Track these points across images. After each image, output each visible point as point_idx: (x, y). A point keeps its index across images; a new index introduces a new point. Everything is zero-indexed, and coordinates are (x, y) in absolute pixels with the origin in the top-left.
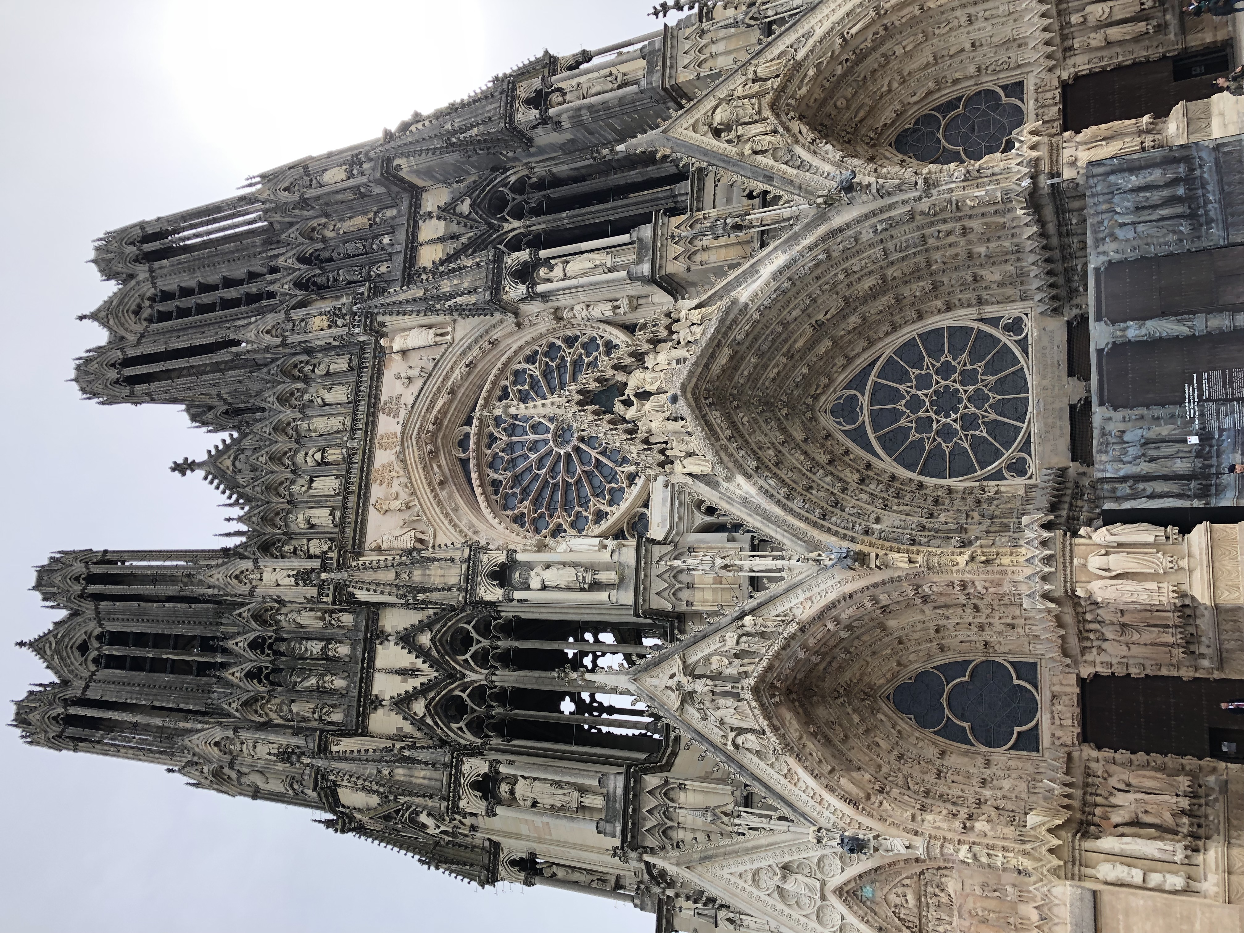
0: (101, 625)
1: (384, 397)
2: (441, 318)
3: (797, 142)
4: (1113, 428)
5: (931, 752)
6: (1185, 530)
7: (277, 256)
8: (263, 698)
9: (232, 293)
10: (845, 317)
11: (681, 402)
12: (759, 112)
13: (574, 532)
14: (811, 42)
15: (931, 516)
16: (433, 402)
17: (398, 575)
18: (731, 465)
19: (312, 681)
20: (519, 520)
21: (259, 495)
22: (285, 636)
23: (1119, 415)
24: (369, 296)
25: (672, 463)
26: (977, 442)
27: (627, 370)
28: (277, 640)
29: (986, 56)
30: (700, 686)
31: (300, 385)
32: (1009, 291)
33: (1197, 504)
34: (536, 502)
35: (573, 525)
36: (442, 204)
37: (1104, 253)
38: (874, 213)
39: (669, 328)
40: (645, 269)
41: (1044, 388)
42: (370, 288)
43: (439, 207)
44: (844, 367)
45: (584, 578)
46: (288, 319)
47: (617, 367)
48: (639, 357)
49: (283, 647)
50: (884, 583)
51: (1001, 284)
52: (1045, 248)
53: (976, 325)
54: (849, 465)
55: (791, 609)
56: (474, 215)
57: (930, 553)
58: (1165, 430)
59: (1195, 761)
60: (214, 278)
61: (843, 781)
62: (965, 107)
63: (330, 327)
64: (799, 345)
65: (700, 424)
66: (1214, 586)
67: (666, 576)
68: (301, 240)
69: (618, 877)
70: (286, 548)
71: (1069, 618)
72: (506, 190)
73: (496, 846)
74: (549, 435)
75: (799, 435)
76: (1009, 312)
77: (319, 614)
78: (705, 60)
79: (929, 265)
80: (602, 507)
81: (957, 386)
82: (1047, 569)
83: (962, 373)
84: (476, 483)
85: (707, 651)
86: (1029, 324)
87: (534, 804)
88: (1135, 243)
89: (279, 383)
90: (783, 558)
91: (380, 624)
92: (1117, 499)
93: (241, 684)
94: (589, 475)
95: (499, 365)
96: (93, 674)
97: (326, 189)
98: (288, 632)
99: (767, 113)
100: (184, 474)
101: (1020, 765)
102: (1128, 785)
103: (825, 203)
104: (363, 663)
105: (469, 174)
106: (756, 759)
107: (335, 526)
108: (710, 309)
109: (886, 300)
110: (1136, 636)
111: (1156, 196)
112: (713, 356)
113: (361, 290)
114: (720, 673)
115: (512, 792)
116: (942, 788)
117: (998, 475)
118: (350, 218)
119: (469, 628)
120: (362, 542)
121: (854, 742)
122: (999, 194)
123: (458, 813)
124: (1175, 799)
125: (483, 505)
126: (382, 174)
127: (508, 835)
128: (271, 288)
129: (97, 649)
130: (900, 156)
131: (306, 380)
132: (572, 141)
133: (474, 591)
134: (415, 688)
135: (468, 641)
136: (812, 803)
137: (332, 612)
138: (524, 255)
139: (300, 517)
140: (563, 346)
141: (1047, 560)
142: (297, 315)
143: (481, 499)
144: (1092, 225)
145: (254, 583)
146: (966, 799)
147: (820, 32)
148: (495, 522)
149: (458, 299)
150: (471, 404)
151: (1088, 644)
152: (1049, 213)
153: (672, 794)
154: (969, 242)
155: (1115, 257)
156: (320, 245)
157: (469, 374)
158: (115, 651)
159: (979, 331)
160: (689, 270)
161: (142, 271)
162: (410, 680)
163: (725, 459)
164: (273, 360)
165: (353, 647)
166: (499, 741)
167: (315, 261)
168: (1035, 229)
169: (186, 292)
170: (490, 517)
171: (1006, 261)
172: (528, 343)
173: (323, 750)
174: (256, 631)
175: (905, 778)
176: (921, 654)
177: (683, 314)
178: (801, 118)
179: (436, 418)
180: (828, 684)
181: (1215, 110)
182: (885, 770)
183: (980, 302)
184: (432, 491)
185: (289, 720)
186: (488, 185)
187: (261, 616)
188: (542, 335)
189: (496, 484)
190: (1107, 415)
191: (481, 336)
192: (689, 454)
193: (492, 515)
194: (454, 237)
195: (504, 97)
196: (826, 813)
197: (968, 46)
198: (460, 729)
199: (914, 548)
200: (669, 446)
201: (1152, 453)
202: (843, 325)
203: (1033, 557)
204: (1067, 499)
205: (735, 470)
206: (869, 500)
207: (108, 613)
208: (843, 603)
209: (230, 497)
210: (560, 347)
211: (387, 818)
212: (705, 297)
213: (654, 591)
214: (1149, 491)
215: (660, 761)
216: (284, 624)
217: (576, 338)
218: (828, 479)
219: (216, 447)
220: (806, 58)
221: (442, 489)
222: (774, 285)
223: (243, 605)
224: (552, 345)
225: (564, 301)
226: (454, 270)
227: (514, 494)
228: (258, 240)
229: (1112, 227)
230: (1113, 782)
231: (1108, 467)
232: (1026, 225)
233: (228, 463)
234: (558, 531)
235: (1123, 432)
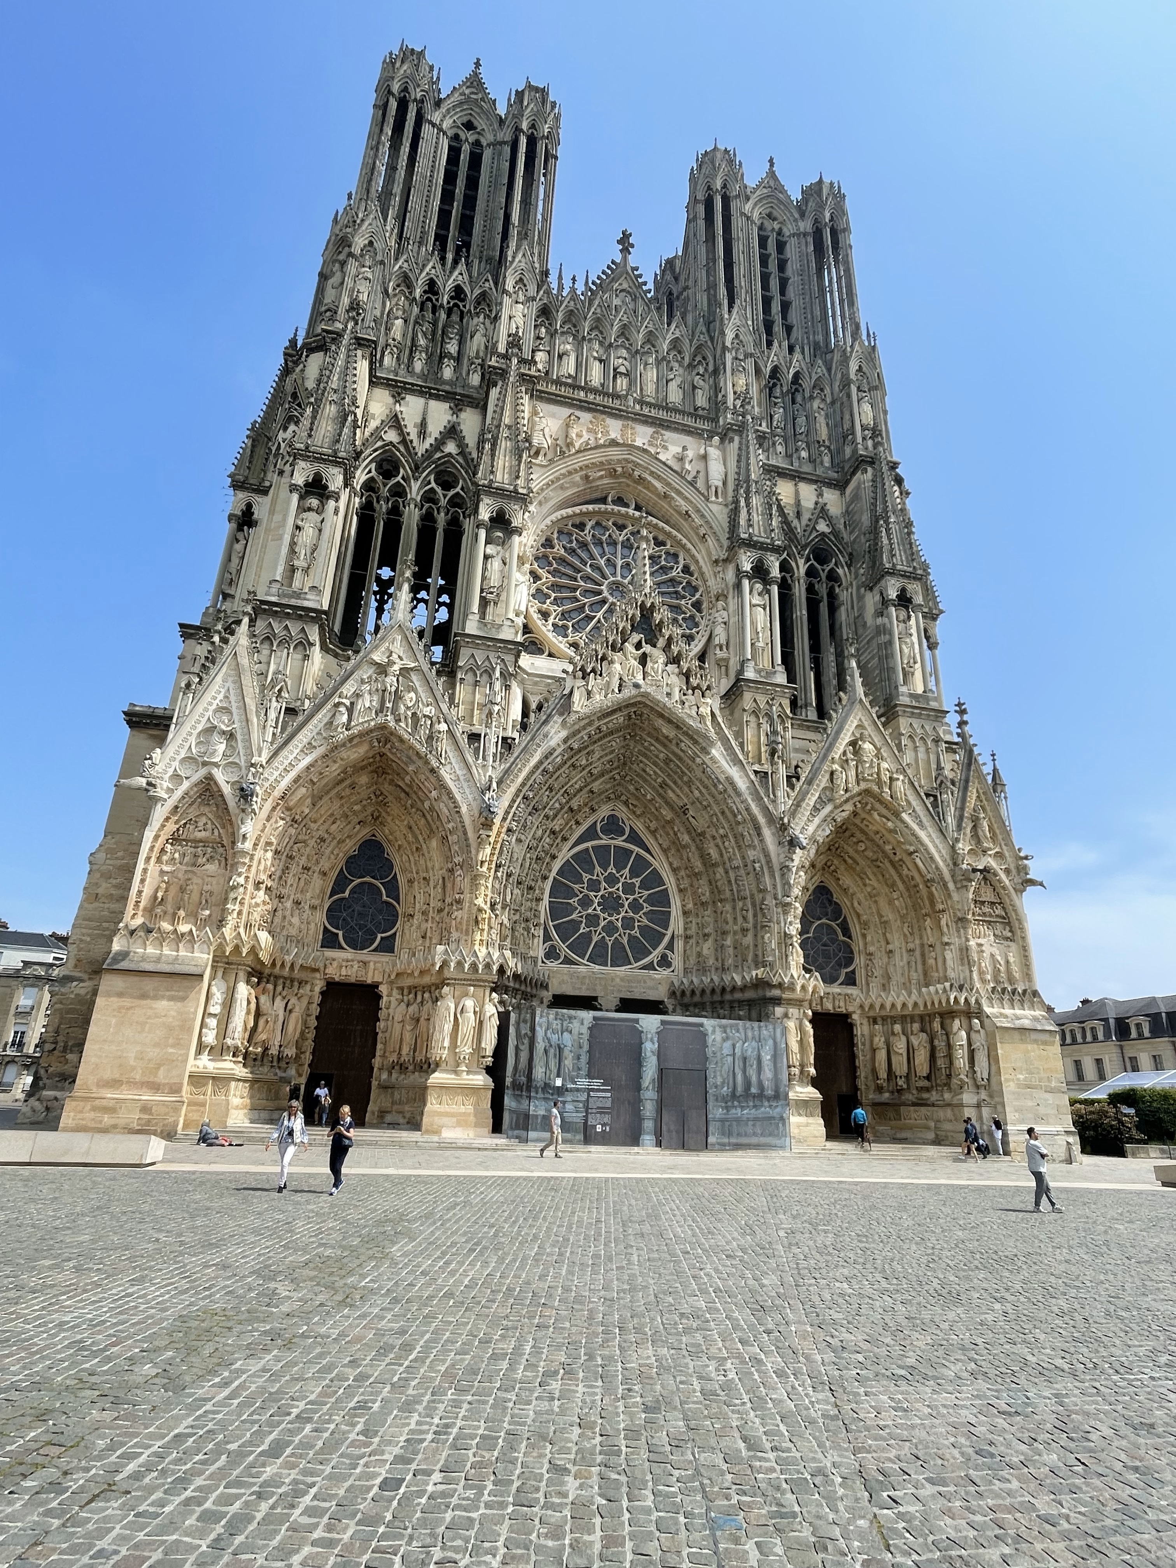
0: (489, 145)
1: (668, 435)
2: (730, 493)
3: (836, 808)
4: (575, 1026)
5: (325, 864)
6: (489, 1070)
7: (803, 353)
8: (410, 293)
9: (776, 307)
10: (689, 833)
11: (634, 692)
12: (864, 779)
13: (532, 591)
14: (915, 826)
15: (519, 883)
16: (658, 478)
17: (509, 427)
18: (577, 727)
19: (422, 342)
20: (548, 543)
21: (593, 310)
22: (465, 321)
23: (585, 1030)
24: (758, 431)
25: (583, 678)
26: (576, 924)
27: (667, 648)
28: (462, 312)
29: (880, 960)
30: (391, 680)
31: (687, 360)
32: (693, 960)
33: (508, 1080)
34: (562, 561)
35: (538, 590)
36: (828, 507)
37: (714, 1032)
38: (769, 862)
39: (698, 687)
40: (750, 674)
41: (613, 980)
42: (764, 433)
43: (825, 504)
44: (648, 828)
45: (492, 593)
46: (746, 356)
47: (670, 640)
48: (675, 660)
49: (455, 318)
50: (467, 839)
51: (699, 954)
52: (724, 989)
53: (669, 933)
54: (567, 824)
55: (450, 763)
56: (814, 534)
57: (488, 878)
58: (568, 1062)
59: (308, 1062)
60: (792, 293)
61: (303, 790)
62: (844, 942)
63: (735, 393)
64: (671, 794)
65: (613, 705)
66: (443, 1088)
67: (487, 663)
68: (814, 377)
69: (233, 597)
70: (543, 330)
71: (427, 980)
72: (832, 565)
73: (265, 492)
74: (619, 578)
75: (596, 786)
76: (676, 959)
77: (481, 354)
78: (914, 742)
79: (721, 901)
80: (552, 617)
81: (623, 914)
82: (467, 966)
83: (633, 919)
84: (584, 508)
85: (420, 689)
86: (665, 973)
87: (298, 528)
88: (718, 1054)
89: (691, 341)
90: (494, 761)
91: (468, 409)
92: (518, 1023)
93: (424, 274)
94: (581, 608)
95: (684, 541)
96: (445, 133)
97: (855, 404)
98: (468, 324)
99: (863, 786)
100: (618, 242)
101: (311, 932)
102: (291, 1011)
103: (783, 824)
104: (434, 389)
105: (851, 533)
106: (326, 720)
107: (558, 377)
108: (709, 723)
109: (698, 865)
110: (408, 1028)
111: (752, 1073)
112: (670, 721)
113: (764, 424)
114: (401, 698)
115: (310, 509)
116: (294, 869)
117: (547, 937)
118: (827, 424)
119: (458, 489)
120: (540, 399)
121: (337, 803)
122: (770, 959)
123: (295, 459)
124: (277, 1044)
125: (564, 512)
126: (861, 456)
127: (274, 503)
128: (776, 344)
129: (467, 139)
130: (811, 888)
131: (691, 366)
132: (865, 624)
133: (489, 494)
134: (408, 434)
135: (447, 486)
136: (286, 763)
137: (482, 366)
138: (775, 572)
139: (568, 347)
140: (694, 599)
141: (474, 966)
142: (749, 364)
143: (570, 511)
144: (737, 1025)
145: (514, 296)
146: (284, 887)
147: (922, 834)
148: (548, 521)
149: (745, 509)
150: (654, 512)
151: (406, 992)
152: (750, 994)
153: (300, 648)
154: (735, 933)
155: (710, 1040)
156: (807, 395)
157: (679, 513)
158: (464, 157)
159: (664, 935)
160: (744, 710)
161: (806, 225)
162: (416, 430)
163: (582, 723)
164: (712, 339)
165: (450, 383)
166: (357, 505)
167: (794, 387)
168: (739, 983)
169: (782, 265)
170: (553, 517)
171: (717, 960)
172: (700, 568)
173: (360, 342)
174: (472, 294)
175: (304, 842)
176: (407, 864)
177: (708, 700)
178: (855, 814)
179: (644, 479)
180: (386, 788)
181: (811, 1120)
182: (312, 825)
183: (687, 938)
184: (581, 468)
185: (388, 316)
186: (839, 550)
187: (484, 299)
188: (705, 581)
189: (581, 526)
190: (585, 1022)
191: (711, 527)
192: (589, 693)
193: (555, 519)
194: (798, 515)
195: (911, 569)
196: (276, 774)
197: (890, 947)
198: (370, 472)
199: (493, 866)
200: (598, 677)
201: (552, 1051)
202: (682, 829)
203: (477, 957)
204: (523, 988)
205: (572, 730)
206: (537, 836)
207: (500, 154)
208: (452, 805)
209: (594, 283)
210: (694, 596)
211: (294, 396)
212: (720, 720)
213: (475, 652)
214: (521, 1047)
215: (331, 643)
216: (476, 320)
217: (699, 611)
218: (557, 805)
219: (640, 276)
220: (903, 821)
221: (581, 478)
222: (722, 778)
223: (496, 284)
224: (696, 589)
225: (732, 603)
226: (770, 509)
227: (571, 542)
228: (820, 338)
229: (733, 1039)
230: (293, 1000)
231: (544, 1019)
232: (743, 977)
233: (625, 286)
234: (536, 577)
235: (571, 1032)
